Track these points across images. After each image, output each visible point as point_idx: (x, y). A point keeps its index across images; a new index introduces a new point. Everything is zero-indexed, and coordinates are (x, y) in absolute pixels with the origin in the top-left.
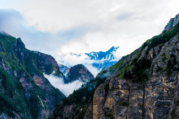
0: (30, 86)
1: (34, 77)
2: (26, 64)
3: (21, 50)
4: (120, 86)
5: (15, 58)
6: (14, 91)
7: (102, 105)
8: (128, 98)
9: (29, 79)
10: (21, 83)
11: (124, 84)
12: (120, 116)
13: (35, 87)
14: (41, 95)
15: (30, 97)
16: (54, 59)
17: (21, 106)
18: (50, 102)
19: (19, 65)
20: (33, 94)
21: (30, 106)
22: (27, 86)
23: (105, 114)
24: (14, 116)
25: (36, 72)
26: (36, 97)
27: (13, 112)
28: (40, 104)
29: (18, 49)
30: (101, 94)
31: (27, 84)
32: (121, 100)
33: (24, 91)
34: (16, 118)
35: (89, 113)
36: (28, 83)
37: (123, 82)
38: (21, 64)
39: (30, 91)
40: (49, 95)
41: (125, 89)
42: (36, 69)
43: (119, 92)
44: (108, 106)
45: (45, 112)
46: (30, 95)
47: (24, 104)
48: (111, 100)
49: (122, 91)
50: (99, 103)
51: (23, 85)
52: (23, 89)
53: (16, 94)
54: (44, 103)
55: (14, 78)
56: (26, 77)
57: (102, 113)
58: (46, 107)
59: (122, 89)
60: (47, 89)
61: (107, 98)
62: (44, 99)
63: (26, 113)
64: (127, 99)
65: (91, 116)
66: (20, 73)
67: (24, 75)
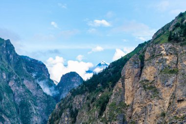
0: (21, 90)
1: (24, 81)
2: (16, 68)
3: (11, 52)
4: (164, 52)
5: (4, 60)
6: (3, 94)
7: (137, 79)
8: (177, 64)
9: (20, 83)
10: (10, 87)
11: (170, 48)
12: (167, 86)
13: (26, 92)
14: (33, 101)
15: (21, 102)
16: (45, 66)
17: (11, 111)
18: (42, 109)
19: (9, 67)
20: (24, 98)
21: (20, 112)
22: (17, 90)
23: (144, 87)
24: (3, 121)
25: (27, 76)
26: (27, 102)
27: (3, 116)
28: (31, 109)
29: (7, 52)
30: (137, 65)
31: (17, 88)
32: (166, 68)
33: (14, 95)
34: (5, 123)
35: (118, 90)
36: (19, 86)
37: (168, 46)
38: (10, 67)
39: (20, 96)
40: (41, 102)
41: (171, 54)
42: (27, 74)
43: (162, 59)
44: (147, 78)
45: (37, 119)
46: (20, 100)
47: (14, 109)
48: (152, 70)
49: (167, 57)
50: (134, 76)
51: (13, 89)
52: (13, 93)
53: (5, 98)
54: (36, 109)
55: (3, 80)
56: (16, 81)
57: (140, 87)
58: (38, 114)
59: (167, 55)
60: (38, 95)
61: (146, 68)
62: (36, 104)
63: (16, 119)
64: (174, 65)
65: (121, 93)
66: (9, 76)
67: (14, 78)
